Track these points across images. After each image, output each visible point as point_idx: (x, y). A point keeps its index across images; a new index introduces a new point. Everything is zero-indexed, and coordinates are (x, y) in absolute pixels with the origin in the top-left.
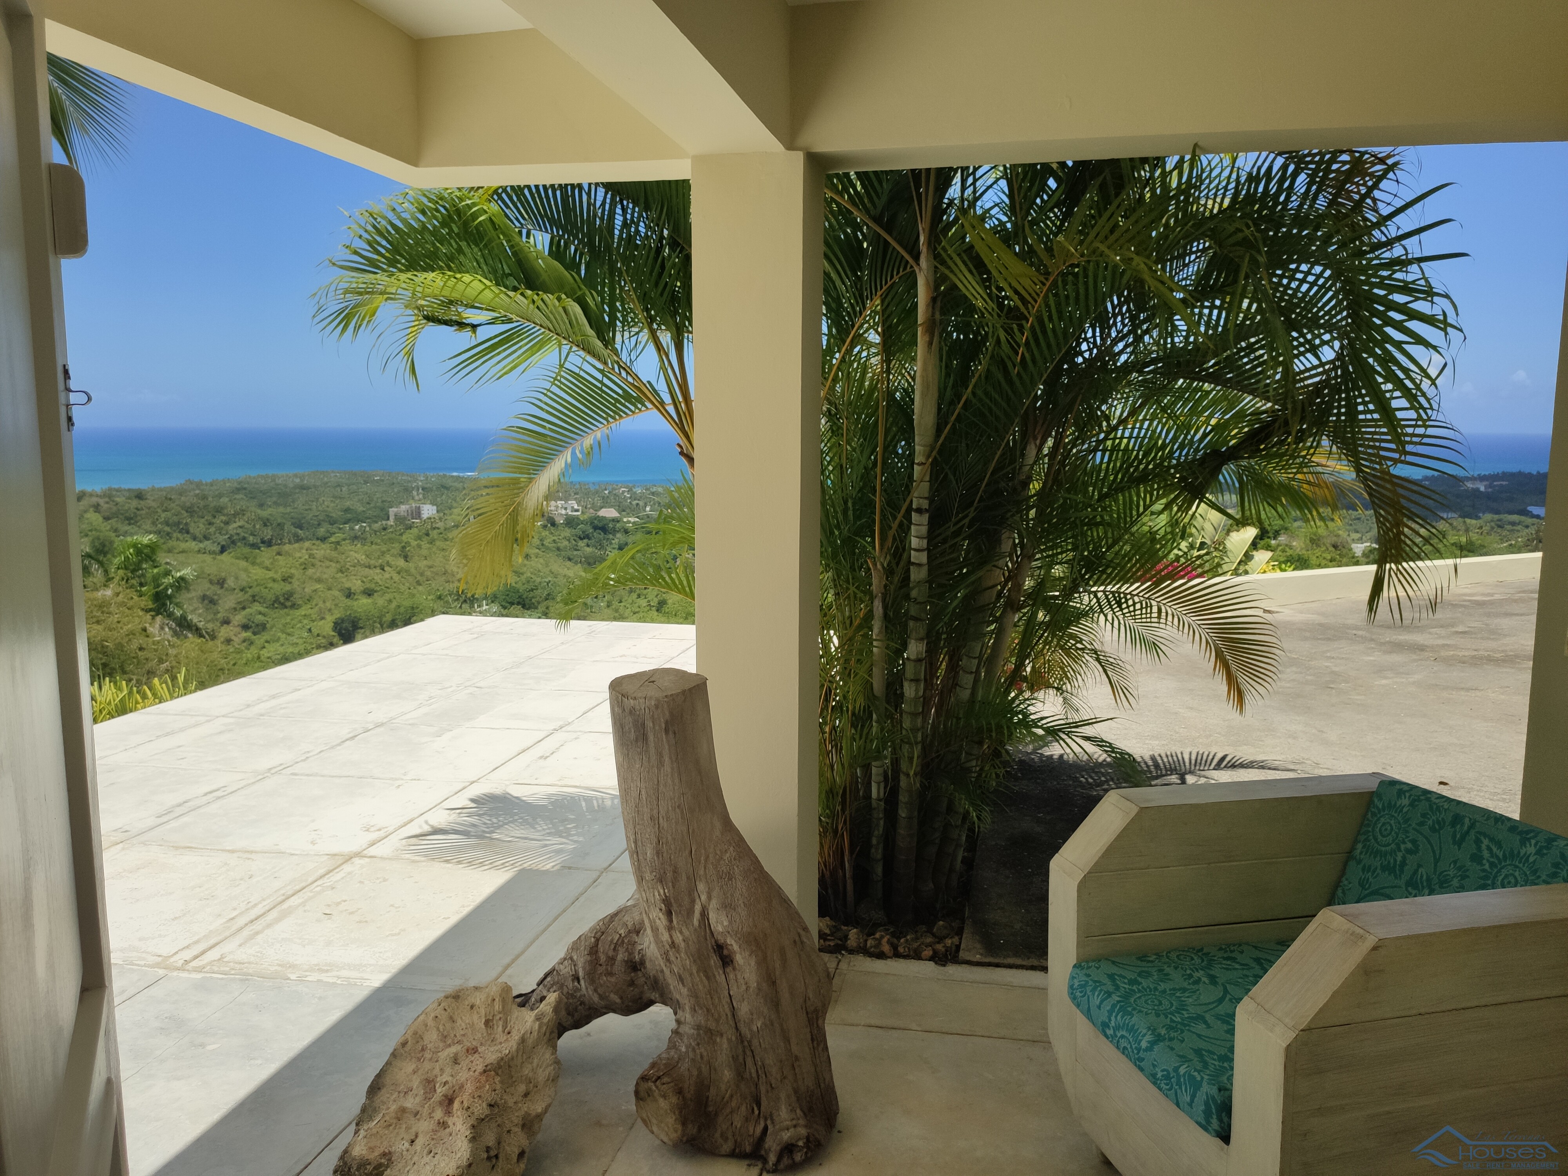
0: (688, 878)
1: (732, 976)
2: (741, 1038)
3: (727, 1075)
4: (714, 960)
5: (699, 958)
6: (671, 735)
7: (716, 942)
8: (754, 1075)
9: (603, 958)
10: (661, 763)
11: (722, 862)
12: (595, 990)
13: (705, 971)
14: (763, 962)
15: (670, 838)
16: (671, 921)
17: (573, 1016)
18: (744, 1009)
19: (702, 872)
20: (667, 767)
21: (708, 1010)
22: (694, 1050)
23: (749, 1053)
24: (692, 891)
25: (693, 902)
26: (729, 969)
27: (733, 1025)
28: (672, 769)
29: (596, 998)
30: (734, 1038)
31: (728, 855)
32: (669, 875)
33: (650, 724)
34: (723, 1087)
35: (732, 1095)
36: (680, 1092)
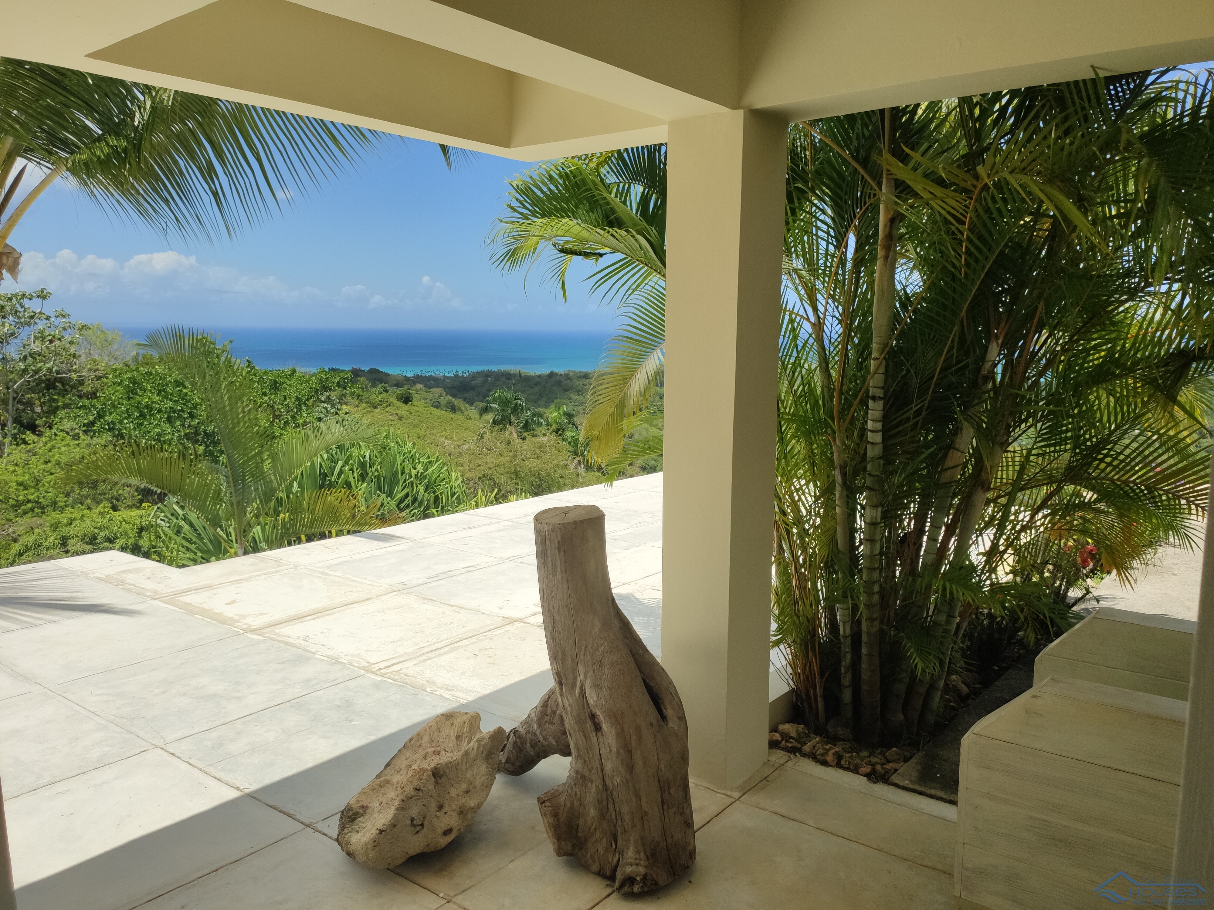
0: (572, 660)
1: (601, 739)
2: (606, 788)
3: (592, 812)
4: (589, 725)
5: (579, 721)
6: (562, 552)
7: (591, 711)
8: (614, 817)
10: (555, 573)
11: (597, 653)
12: (541, 732)
13: (583, 731)
14: (621, 734)
15: (560, 628)
16: (562, 689)
18: (609, 766)
19: (582, 657)
20: (559, 576)
21: (585, 761)
22: (572, 788)
23: (610, 800)
24: (575, 670)
25: (575, 678)
26: (599, 734)
27: (601, 777)
28: (562, 578)
30: (600, 787)
31: (602, 648)
32: (560, 655)
33: (548, 543)
34: (589, 821)
35: (596, 829)
36: (556, 815)
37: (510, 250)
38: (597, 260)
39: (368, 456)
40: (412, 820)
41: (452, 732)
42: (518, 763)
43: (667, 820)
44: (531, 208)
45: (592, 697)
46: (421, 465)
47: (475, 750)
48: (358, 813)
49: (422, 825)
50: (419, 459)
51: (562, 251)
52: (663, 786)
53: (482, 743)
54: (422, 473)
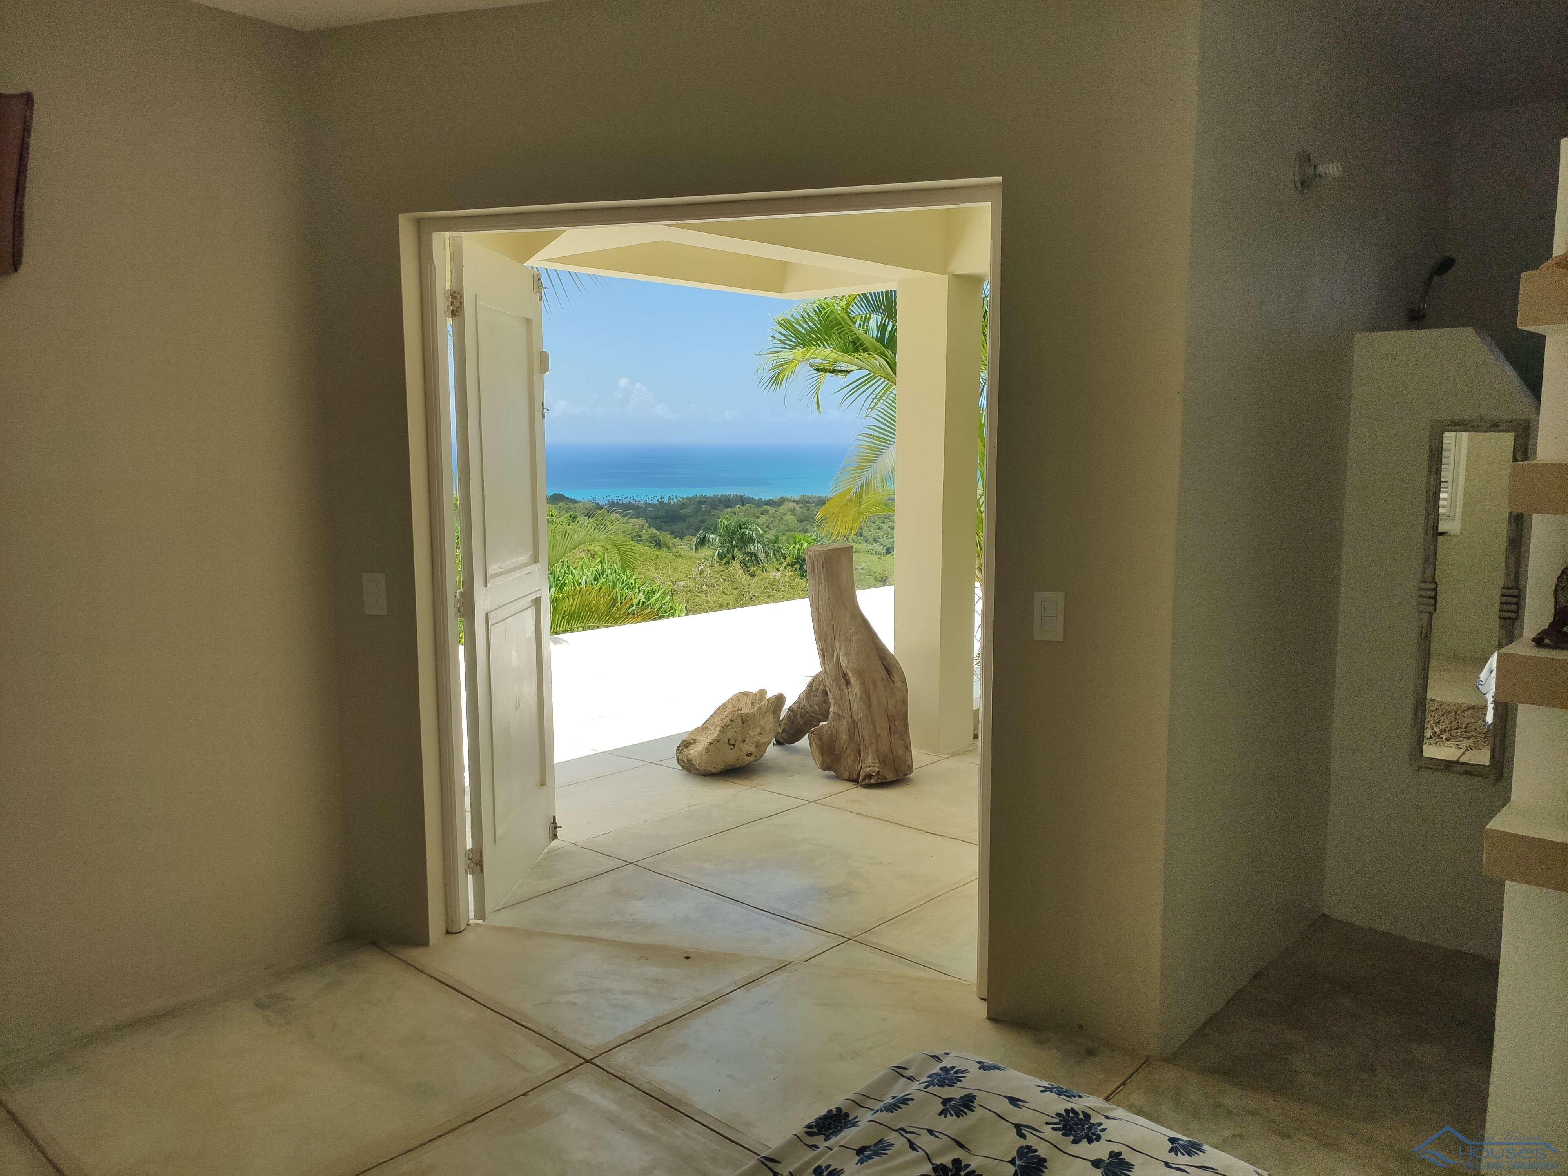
0: (831, 639)
1: (850, 690)
2: (853, 721)
3: (845, 737)
4: (842, 681)
5: (836, 679)
6: (825, 569)
7: (843, 672)
8: (858, 740)
9: (814, 689)
10: (820, 583)
11: (848, 634)
12: (808, 703)
14: (863, 684)
15: (824, 619)
16: (824, 660)
17: (803, 718)
18: (855, 707)
19: (838, 637)
20: (823, 585)
21: (839, 706)
22: (831, 723)
23: (856, 729)
24: (833, 646)
25: (834, 651)
26: (849, 687)
27: (850, 714)
28: (825, 585)
29: (809, 707)
30: (850, 721)
31: (851, 631)
32: (823, 636)
33: (816, 563)
34: (842, 742)
35: (847, 748)
36: (821, 739)
37: (775, 374)
38: (846, 375)
40: (729, 740)
41: (748, 700)
43: (893, 741)
44: (794, 340)
45: (844, 662)
46: (641, 594)
47: (766, 706)
48: (691, 743)
49: (734, 745)
50: (639, 588)
51: (818, 370)
52: (891, 719)
53: (771, 701)
54: (643, 602)
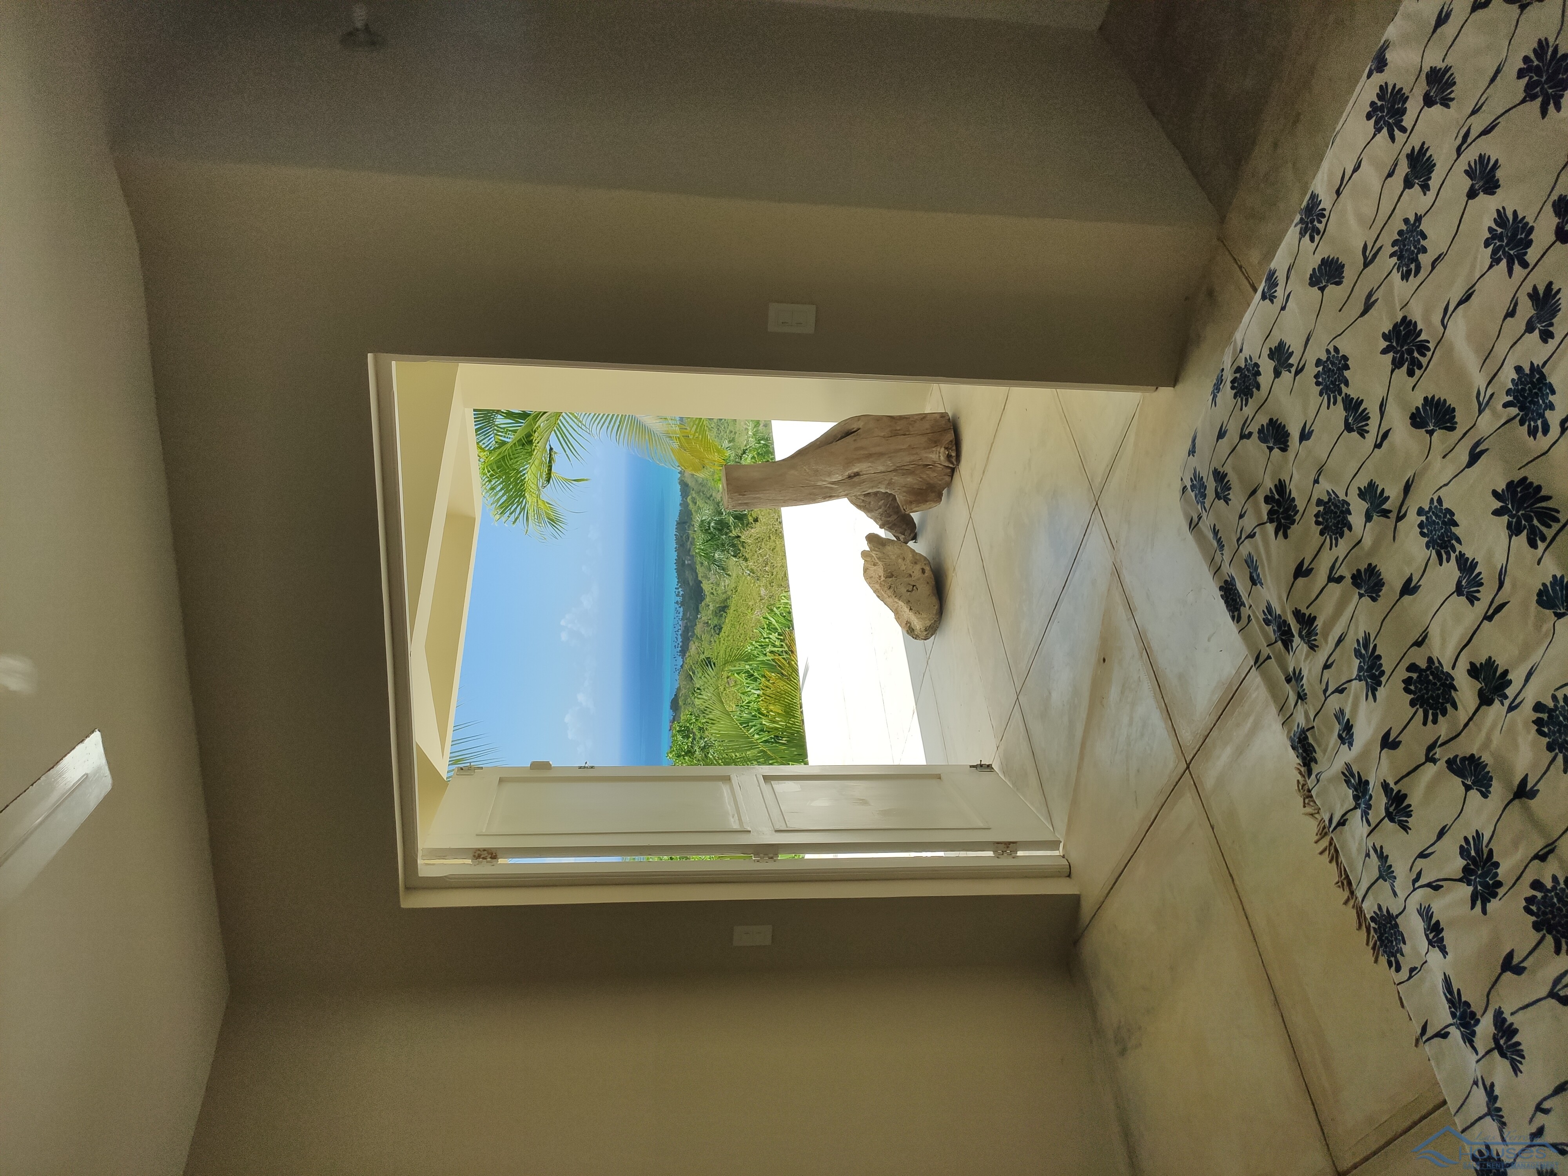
0: (815, 488)
1: (864, 472)
2: (895, 470)
3: (910, 479)
4: (856, 479)
5: (855, 485)
6: (745, 493)
7: (847, 478)
8: (913, 466)
9: (862, 504)
10: (762, 498)
11: (810, 473)
12: (876, 510)
13: (860, 483)
14: (859, 460)
16: (834, 496)
17: (891, 515)
18: (881, 468)
19: (813, 483)
20: (761, 496)
21: (881, 482)
22: (896, 491)
23: (903, 468)
24: (820, 487)
25: (826, 487)
26: (861, 473)
27: (888, 473)
29: (880, 510)
30: (894, 473)
31: (807, 469)
32: (812, 496)
33: (740, 502)
34: (915, 481)
35: (921, 478)
36: (911, 502)
37: (549, 522)
38: (556, 453)
39: (758, 692)
40: (908, 591)
41: (871, 569)
42: (904, 526)
43: (916, 432)
44: (515, 505)
45: (837, 477)
46: (771, 636)
47: (877, 553)
48: (909, 626)
49: (914, 586)
50: (764, 638)
51: (548, 481)
52: (895, 434)
53: (873, 548)
54: (778, 635)
